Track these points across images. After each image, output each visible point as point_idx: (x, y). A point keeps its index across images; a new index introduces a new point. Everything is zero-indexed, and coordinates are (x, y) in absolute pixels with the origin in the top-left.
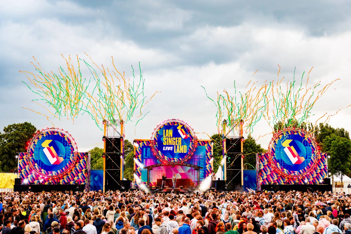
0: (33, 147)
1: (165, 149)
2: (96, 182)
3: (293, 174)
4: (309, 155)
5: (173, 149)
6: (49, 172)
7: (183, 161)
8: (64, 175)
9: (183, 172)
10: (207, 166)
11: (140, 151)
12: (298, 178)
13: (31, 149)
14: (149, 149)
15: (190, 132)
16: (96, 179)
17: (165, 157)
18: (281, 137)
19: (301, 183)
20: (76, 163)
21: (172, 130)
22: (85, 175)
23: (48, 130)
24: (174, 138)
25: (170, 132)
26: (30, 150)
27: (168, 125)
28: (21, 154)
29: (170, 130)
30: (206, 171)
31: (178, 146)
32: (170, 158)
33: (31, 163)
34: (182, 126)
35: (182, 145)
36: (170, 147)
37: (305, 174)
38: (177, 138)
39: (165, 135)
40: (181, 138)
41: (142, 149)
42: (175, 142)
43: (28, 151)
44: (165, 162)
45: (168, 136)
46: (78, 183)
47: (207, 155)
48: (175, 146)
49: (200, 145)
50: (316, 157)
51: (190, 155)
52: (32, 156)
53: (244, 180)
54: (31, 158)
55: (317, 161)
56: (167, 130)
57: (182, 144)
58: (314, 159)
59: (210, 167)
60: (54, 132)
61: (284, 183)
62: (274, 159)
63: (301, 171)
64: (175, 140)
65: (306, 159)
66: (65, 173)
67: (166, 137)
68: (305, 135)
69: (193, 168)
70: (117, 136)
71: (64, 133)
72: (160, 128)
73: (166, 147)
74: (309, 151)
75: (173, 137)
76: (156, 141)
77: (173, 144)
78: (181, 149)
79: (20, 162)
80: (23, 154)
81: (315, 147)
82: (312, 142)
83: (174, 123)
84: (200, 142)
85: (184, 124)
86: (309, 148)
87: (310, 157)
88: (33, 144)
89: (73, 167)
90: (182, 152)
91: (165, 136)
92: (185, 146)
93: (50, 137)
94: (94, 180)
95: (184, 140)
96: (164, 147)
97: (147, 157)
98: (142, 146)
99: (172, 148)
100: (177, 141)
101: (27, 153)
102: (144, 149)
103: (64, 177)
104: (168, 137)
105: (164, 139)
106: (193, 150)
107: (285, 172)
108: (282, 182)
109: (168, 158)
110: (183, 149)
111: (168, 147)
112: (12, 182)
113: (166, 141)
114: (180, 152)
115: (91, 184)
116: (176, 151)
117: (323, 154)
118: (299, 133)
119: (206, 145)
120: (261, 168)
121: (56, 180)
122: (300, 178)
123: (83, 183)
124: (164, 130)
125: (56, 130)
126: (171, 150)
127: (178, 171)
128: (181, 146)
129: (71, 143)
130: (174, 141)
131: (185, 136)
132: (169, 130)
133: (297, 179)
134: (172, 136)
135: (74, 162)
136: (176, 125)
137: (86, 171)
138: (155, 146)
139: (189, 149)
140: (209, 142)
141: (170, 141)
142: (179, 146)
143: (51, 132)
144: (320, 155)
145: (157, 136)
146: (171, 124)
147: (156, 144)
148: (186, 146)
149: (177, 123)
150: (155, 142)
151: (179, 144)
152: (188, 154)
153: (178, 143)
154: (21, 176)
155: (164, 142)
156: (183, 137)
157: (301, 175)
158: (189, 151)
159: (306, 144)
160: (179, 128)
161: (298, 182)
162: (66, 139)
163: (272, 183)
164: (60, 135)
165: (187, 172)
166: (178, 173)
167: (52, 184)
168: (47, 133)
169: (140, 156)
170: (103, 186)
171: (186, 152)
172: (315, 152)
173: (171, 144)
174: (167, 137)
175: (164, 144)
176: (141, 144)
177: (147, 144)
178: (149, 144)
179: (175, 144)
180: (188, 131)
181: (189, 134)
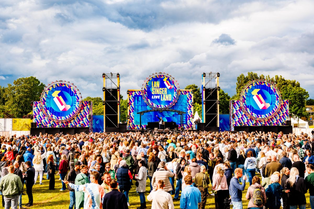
0: (45, 96)
1: (153, 97)
2: (98, 125)
3: (260, 117)
4: (274, 102)
5: (160, 97)
6: (59, 117)
7: (169, 107)
8: (71, 120)
9: (169, 117)
10: (188, 111)
11: (133, 100)
12: (264, 121)
13: (44, 99)
14: (140, 98)
15: (174, 83)
16: (97, 122)
17: (154, 104)
18: (251, 87)
19: (266, 124)
20: (81, 110)
21: (159, 82)
22: (89, 119)
23: (57, 82)
24: (161, 88)
25: (158, 84)
26: (42, 99)
27: (156, 78)
29: (157, 82)
30: (188, 116)
32: (157, 105)
34: (167, 78)
35: (167, 94)
36: (157, 96)
37: (270, 117)
38: (163, 88)
39: (153, 86)
40: (166, 89)
41: (134, 98)
43: (41, 100)
44: (154, 108)
45: (156, 87)
46: (83, 126)
47: (188, 102)
48: (162, 95)
49: (182, 94)
50: (280, 103)
51: (174, 102)
52: (44, 104)
53: (220, 123)
54: (43, 106)
55: (280, 107)
56: (155, 82)
57: (168, 93)
58: (278, 105)
59: (190, 112)
60: (62, 84)
61: (253, 124)
62: (245, 105)
63: (267, 115)
65: (271, 105)
68: (270, 85)
69: (177, 113)
70: (114, 87)
72: (149, 80)
73: (154, 96)
74: (274, 98)
76: (146, 91)
77: (160, 94)
78: (167, 97)
79: (34, 110)
80: (36, 102)
81: (278, 95)
82: (276, 91)
83: (161, 76)
84: (182, 92)
85: (169, 76)
86: (273, 96)
87: (274, 103)
88: (45, 94)
89: (78, 113)
90: (168, 100)
92: (170, 95)
93: (59, 88)
94: (96, 123)
96: (153, 96)
97: (139, 104)
98: (135, 96)
99: (159, 97)
100: (163, 91)
101: (40, 102)
104: (156, 88)
105: (152, 89)
106: (177, 98)
107: (254, 116)
108: (251, 123)
109: (156, 105)
110: (169, 97)
112: (26, 125)
113: (154, 91)
114: (166, 100)
115: (94, 126)
116: (163, 99)
117: (285, 101)
118: (266, 84)
119: (187, 94)
120: (234, 113)
121: (65, 124)
122: (266, 120)
123: (87, 126)
124: (152, 82)
125: (63, 82)
127: (165, 116)
128: (166, 95)
129: (76, 93)
130: (161, 91)
134: (159, 87)
135: (80, 109)
136: (162, 77)
137: (90, 116)
138: (145, 95)
140: (190, 92)
141: (158, 91)
142: (165, 95)
143: (59, 84)
144: (282, 102)
145: (147, 87)
146: (158, 77)
147: (146, 94)
148: (171, 95)
149: (164, 76)
150: (145, 91)
152: (172, 102)
153: (164, 93)
154: (36, 121)
157: (267, 118)
159: (271, 92)
160: (165, 80)
161: (264, 123)
162: (72, 90)
163: (243, 124)
165: (172, 117)
167: (62, 127)
168: (57, 85)
169: (133, 103)
170: (103, 129)
171: (171, 100)
172: (278, 99)
174: (155, 88)
175: (152, 94)
176: (133, 93)
177: (139, 94)
178: (140, 93)
179: (161, 93)
180: (172, 82)
181: (173, 85)
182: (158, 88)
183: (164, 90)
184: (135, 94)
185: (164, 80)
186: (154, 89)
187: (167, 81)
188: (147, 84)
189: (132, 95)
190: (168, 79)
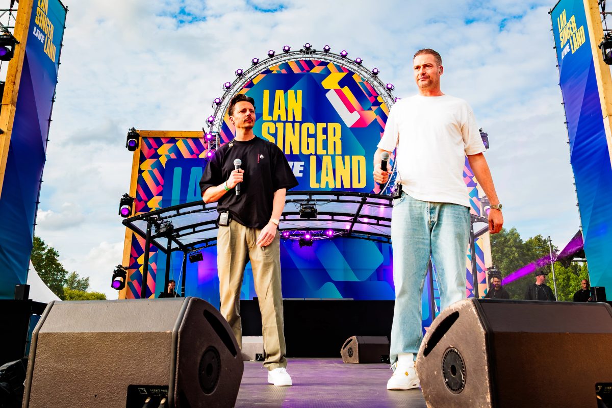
5: (306, 171)
9: (353, 278)
11: (157, 183)
14: (196, 172)
15: (379, 99)
21: (300, 93)
24: (311, 126)
25: (292, 101)
27: (284, 72)
29: (291, 92)
31: (326, 161)
34: (344, 74)
35: (343, 155)
38: (321, 126)
39: (271, 113)
40: (338, 126)
41: (165, 173)
42: (311, 141)
45: (283, 118)
48: (313, 160)
56: (279, 93)
57: (347, 150)
64: (312, 132)
67: (275, 122)
72: (250, 85)
75: (304, 120)
77: (305, 152)
78: (343, 171)
83: (309, 64)
85: (354, 66)
90: (347, 186)
91: (270, 118)
92: (358, 159)
98: (170, 162)
99: (299, 166)
100: (321, 137)
102: (178, 172)
104: (284, 122)
105: (264, 129)
110: (352, 170)
114: (339, 186)
116: (318, 180)
124: (266, 93)
126: (297, 174)
127: (330, 273)
128: (339, 159)
130: (309, 136)
131: (355, 117)
132: (285, 92)
134: (299, 118)
136: (317, 70)
141: (292, 139)
142: (333, 157)
146: (296, 70)
148: (362, 159)
149: (324, 64)
151: (331, 151)
156: (350, 119)
160: (331, 83)
165: (370, 279)
166: (329, 279)
169: (156, 203)
171: (363, 185)
173: (296, 152)
174: (279, 120)
176: (164, 151)
177: (192, 152)
178: (201, 149)
179: (312, 151)
180: (370, 95)
181: (374, 108)
182: (294, 122)
183: (325, 131)
184: (173, 156)
185: (325, 84)
186: (272, 126)
187: (342, 87)
189: (157, 156)
190: (348, 81)
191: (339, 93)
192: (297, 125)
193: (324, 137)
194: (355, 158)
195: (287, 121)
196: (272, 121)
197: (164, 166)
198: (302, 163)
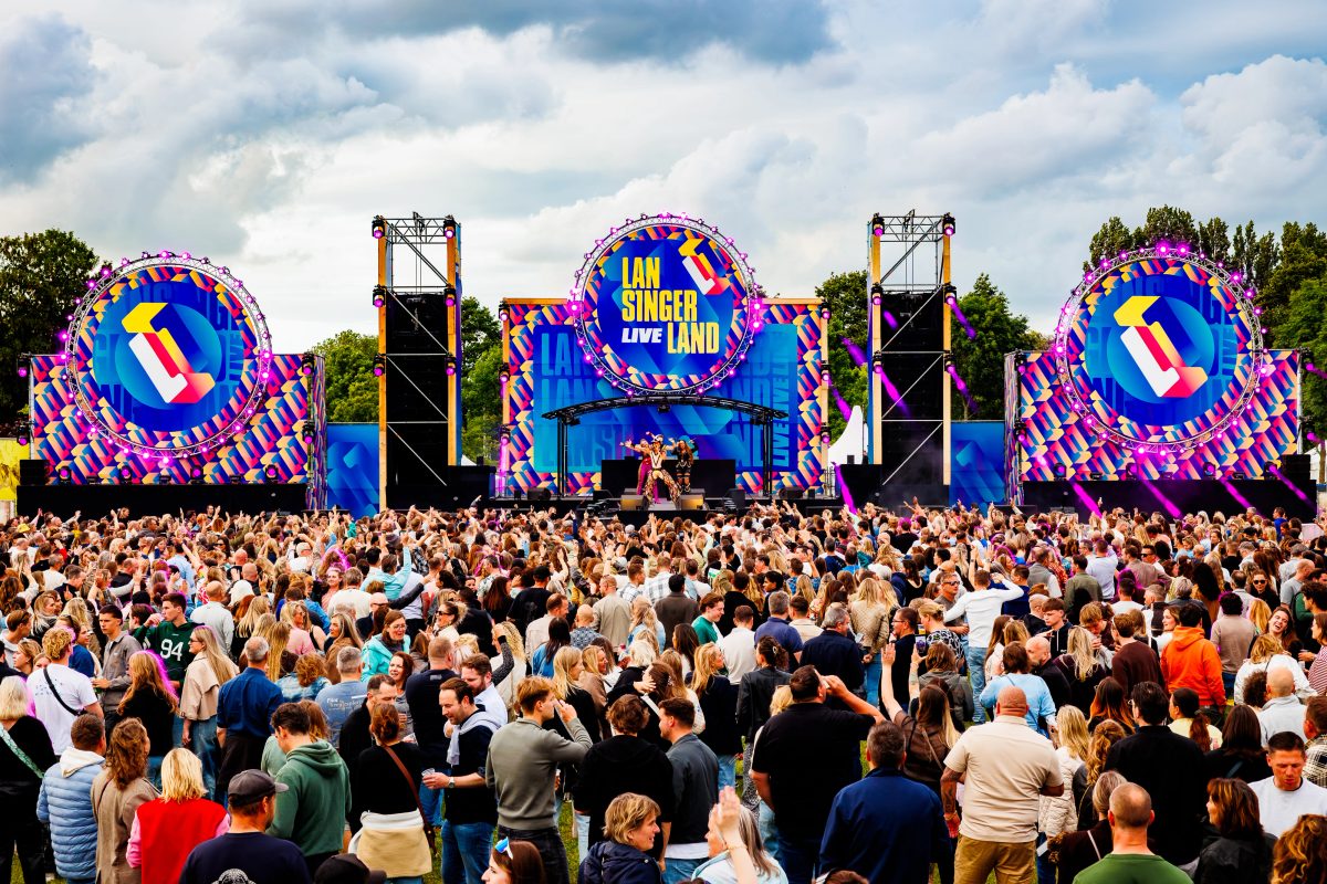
0: (88, 331)
1: (630, 337)
2: (352, 472)
3: (1155, 439)
4: (1226, 361)
5: (664, 337)
6: (157, 434)
7: (705, 386)
8: (219, 448)
9: (705, 431)
10: (801, 407)
11: (527, 348)
12: (1177, 455)
13: (81, 342)
14: (562, 338)
15: (734, 266)
16: (350, 459)
17: (631, 370)
19: (1187, 474)
20: (266, 397)
21: (657, 260)
22: (304, 445)
23: (148, 262)
24: (668, 293)
25: (651, 269)
26: (76, 345)
27: (641, 238)
28: (40, 360)
29: (649, 260)
30: (800, 428)
31: (683, 327)
32: (649, 376)
33: (81, 396)
34: (700, 241)
35: (698, 322)
36: (649, 330)
37: (1207, 437)
38: (678, 293)
39: (630, 281)
40: (694, 293)
41: (534, 339)
42: (669, 308)
43: (67, 350)
44: (632, 389)
45: (642, 286)
46: (278, 476)
47: (802, 362)
48: (670, 326)
49: (773, 320)
50: (1256, 368)
51: (734, 361)
52: (86, 369)
53: (954, 463)
54: (81, 376)
55: (1258, 385)
56: (638, 260)
57: (702, 318)
58: (1246, 376)
59: (814, 412)
60: (172, 272)
61: (1118, 473)
62: (1079, 378)
63: (1189, 425)
64: (669, 299)
65: (1213, 378)
66: (225, 435)
67: (634, 290)
68: (1210, 276)
69: (746, 417)
70: (433, 284)
71: (212, 273)
72: (610, 253)
73: (635, 330)
74: (1225, 344)
75: (663, 287)
76: (594, 306)
77: (663, 319)
78: (698, 337)
79: (36, 396)
80: (47, 360)
81: (1248, 326)
82: (1238, 306)
83: (668, 230)
84: (774, 310)
85: (710, 233)
86: (1225, 330)
87: (1228, 366)
88: (86, 320)
89: (254, 414)
90: (701, 351)
92: (713, 326)
93: (157, 291)
94: (342, 466)
95: (705, 300)
96: (626, 331)
97: (558, 372)
98: (537, 328)
99: (657, 332)
100: (678, 304)
102: (545, 338)
103: (220, 454)
104: (643, 290)
105: (625, 297)
106: (747, 340)
107: (1125, 430)
108: (1111, 468)
109: (642, 375)
110: (704, 337)
111: (642, 330)
112: (7, 473)
113: (632, 307)
114: (694, 352)
115: (332, 480)
116: (675, 346)
117: (1284, 355)
118: (1187, 269)
119: (799, 320)
120: (1023, 416)
121: (186, 467)
122: (1188, 454)
123: (296, 479)
124: (625, 261)
126: (656, 340)
127: (685, 427)
128: (694, 326)
129: (242, 317)
130: (667, 303)
131: (710, 284)
132: (644, 259)
133: (1172, 459)
134: (657, 286)
135: (260, 394)
136: (674, 236)
137: (308, 428)
138: (588, 324)
139: (728, 338)
140: (810, 308)
141: (651, 306)
142: (689, 324)
143: (158, 270)
144: (1269, 359)
145: (597, 283)
146: (653, 236)
147: (592, 319)
148: (716, 326)
149: (681, 230)
150: (589, 308)
151: (687, 318)
152: (724, 359)
153: (682, 314)
154: (45, 451)
155: (624, 311)
156: (705, 286)
157: (1188, 442)
158: (730, 348)
159: (1213, 313)
160: (687, 250)
161: (1173, 468)
162: (221, 299)
163: (1071, 473)
164: (199, 283)
165: (721, 432)
166: (685, 433)
167: (173, 482)
168: (145, 274)
169: (527, 367)
170: (378, 491)
171: (716, 350)
172: (1250, 345)
173: (655, 319)
174: (638, 288)
175: (625, 318)
176: (531, 317)
177: (557, 319)
178: (566, 316)
179: (669, 318)
180: (725, 262)
181: (728, 275)
182: (652, 289)
183: (682, 298)
184: (540, 322)
185: (683, 250)
186: (632, 294)
187: (698, 254)
188: (597, 268)
189: (525, 323)
190: (704, 248)
191: (695, 260)
192: (655, 292)
193: (681, 304)
194: (709, 325)
195: (646, 289)
196: (632, 289)
197: (532, 331)
198: (661, 330)
